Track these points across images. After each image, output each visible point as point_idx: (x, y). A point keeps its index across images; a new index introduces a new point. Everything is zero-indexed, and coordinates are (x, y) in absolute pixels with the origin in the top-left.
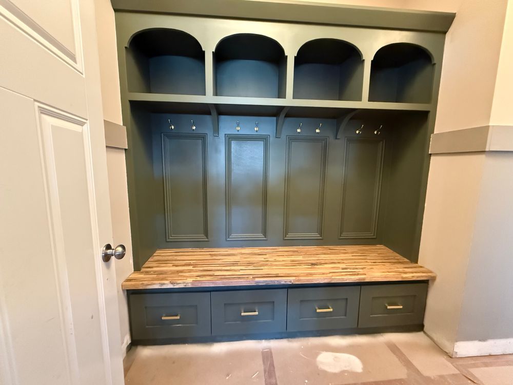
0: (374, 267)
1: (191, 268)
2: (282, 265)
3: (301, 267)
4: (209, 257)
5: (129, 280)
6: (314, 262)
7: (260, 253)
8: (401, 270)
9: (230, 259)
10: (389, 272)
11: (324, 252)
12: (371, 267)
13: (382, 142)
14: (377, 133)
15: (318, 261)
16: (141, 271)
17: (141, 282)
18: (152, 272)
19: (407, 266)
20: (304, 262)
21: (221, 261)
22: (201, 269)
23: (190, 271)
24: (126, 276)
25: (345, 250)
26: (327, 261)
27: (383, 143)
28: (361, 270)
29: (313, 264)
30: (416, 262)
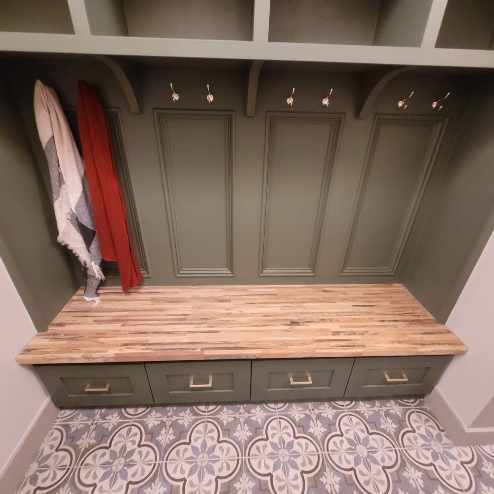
0: (380, 330)
1: (117, 326)
2: (248, 324)
3: (274, 328)
4: (148, 305)
5: (27, 351)
6: (295, 318)
7: (221, 299)
8: (418, 337)
9: (177, 310)
10: (399, 342)
11: (314, 297)
12: (375, 329)
13: (441, 123)
14: (438, 107)
15: (302, 317)
16: (48, 332)
17: (42, 356)
18: (62, 335)
19: (428, 329)
20: (281, 318)
21: (163, 313)
22: (133, 329)
23: (116, 333)
24: (24, 344)
25: (345, 293)
26: (314, 318)
27: (442, 126)
28: (359, 337)
29: (293, 323)
30: (443, 321)
